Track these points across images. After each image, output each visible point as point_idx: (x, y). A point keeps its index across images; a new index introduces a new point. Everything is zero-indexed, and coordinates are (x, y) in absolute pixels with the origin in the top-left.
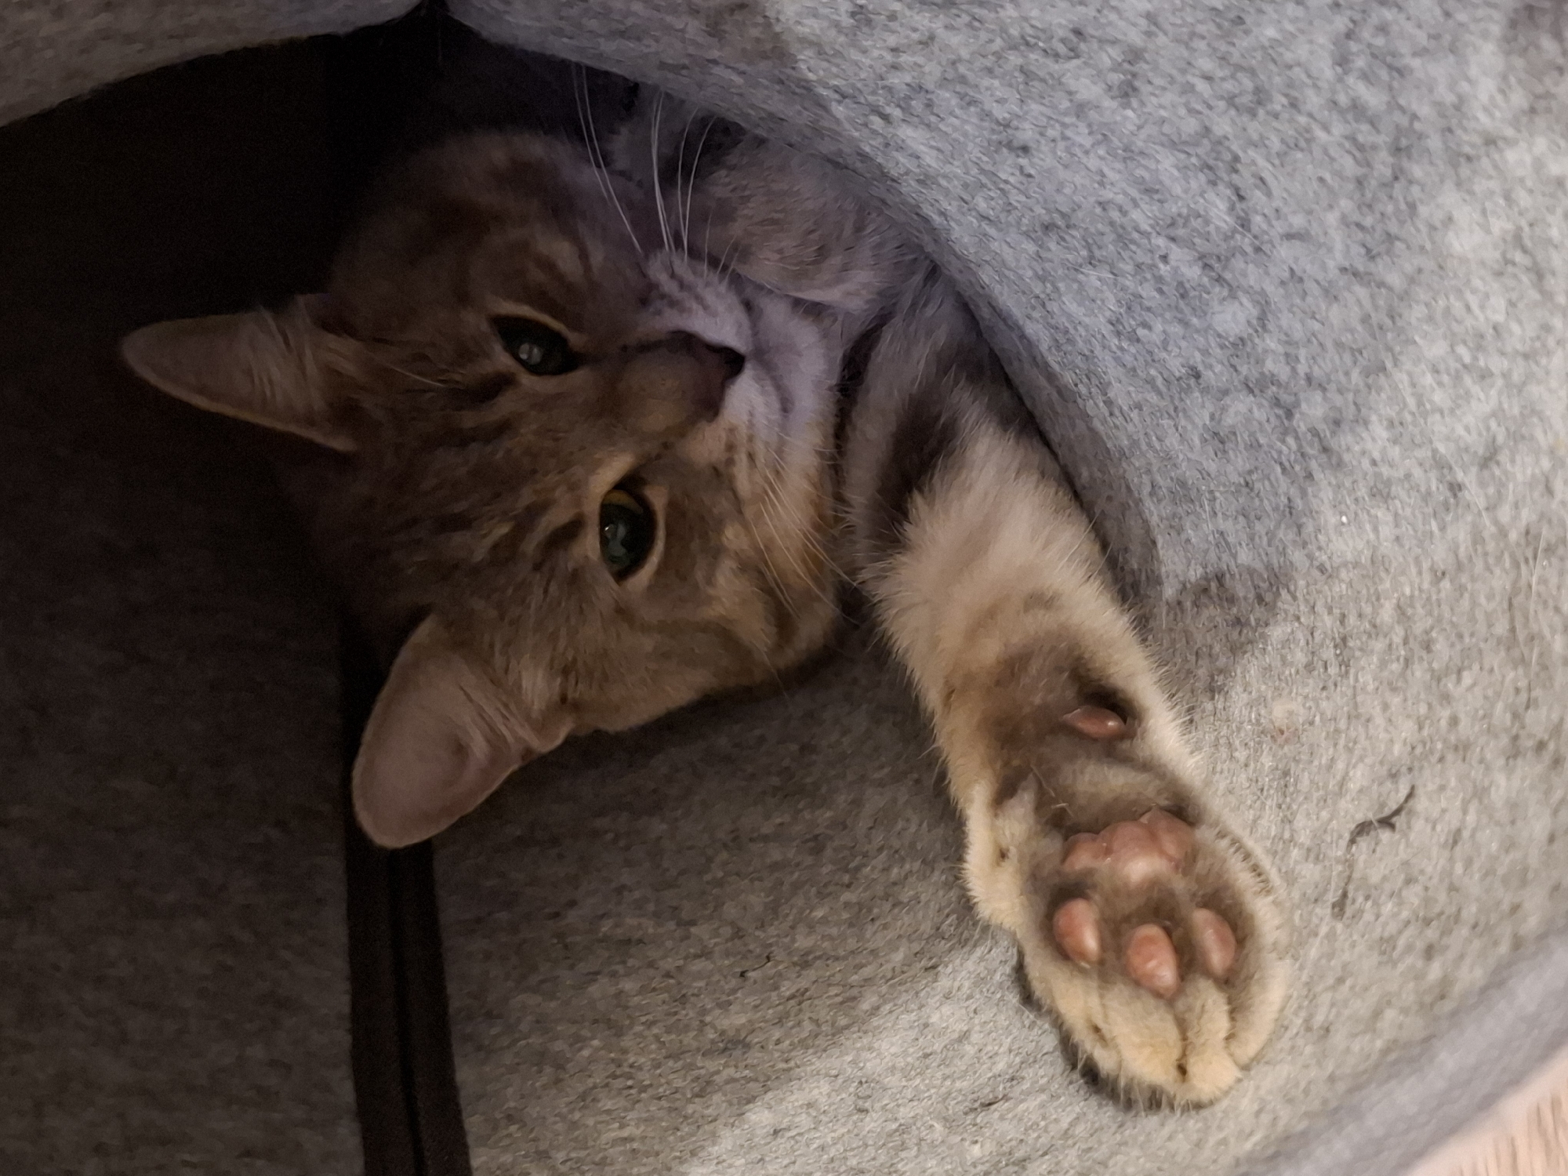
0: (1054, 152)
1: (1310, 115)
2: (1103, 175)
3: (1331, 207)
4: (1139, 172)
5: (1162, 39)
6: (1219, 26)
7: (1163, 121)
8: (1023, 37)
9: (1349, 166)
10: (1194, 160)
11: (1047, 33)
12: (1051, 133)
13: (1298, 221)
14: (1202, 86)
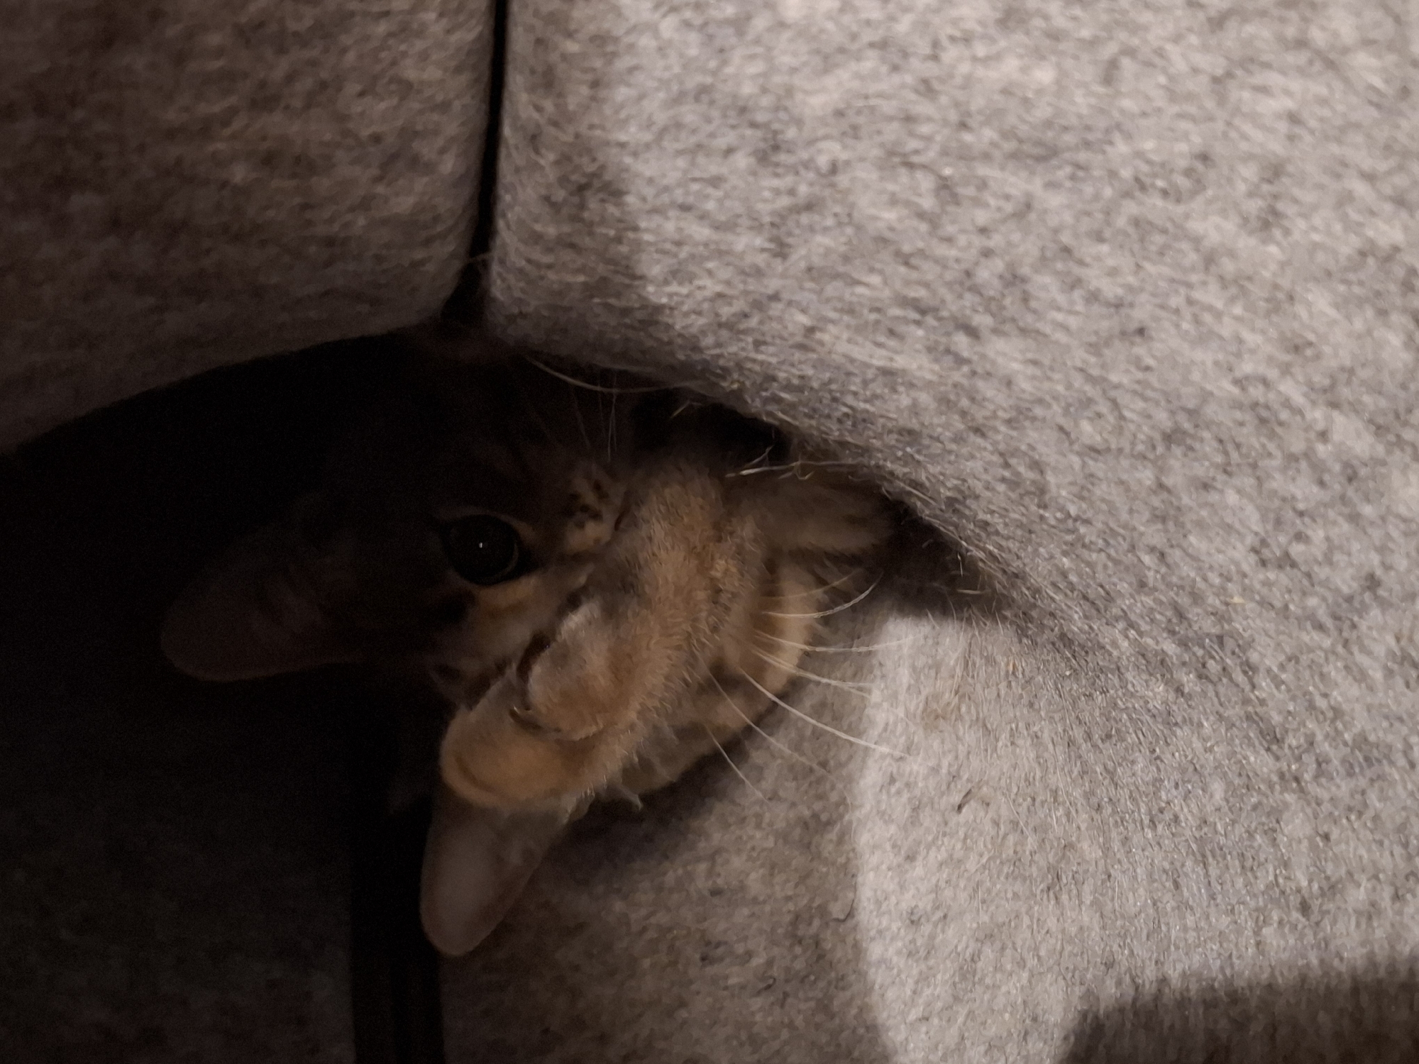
0: (1177, 326)
2: (1240, 341)
5: (1307, 141)
7: (1315, 246)
8: (1137, 180)
10: (1357, 290)
12: (1173, 301)
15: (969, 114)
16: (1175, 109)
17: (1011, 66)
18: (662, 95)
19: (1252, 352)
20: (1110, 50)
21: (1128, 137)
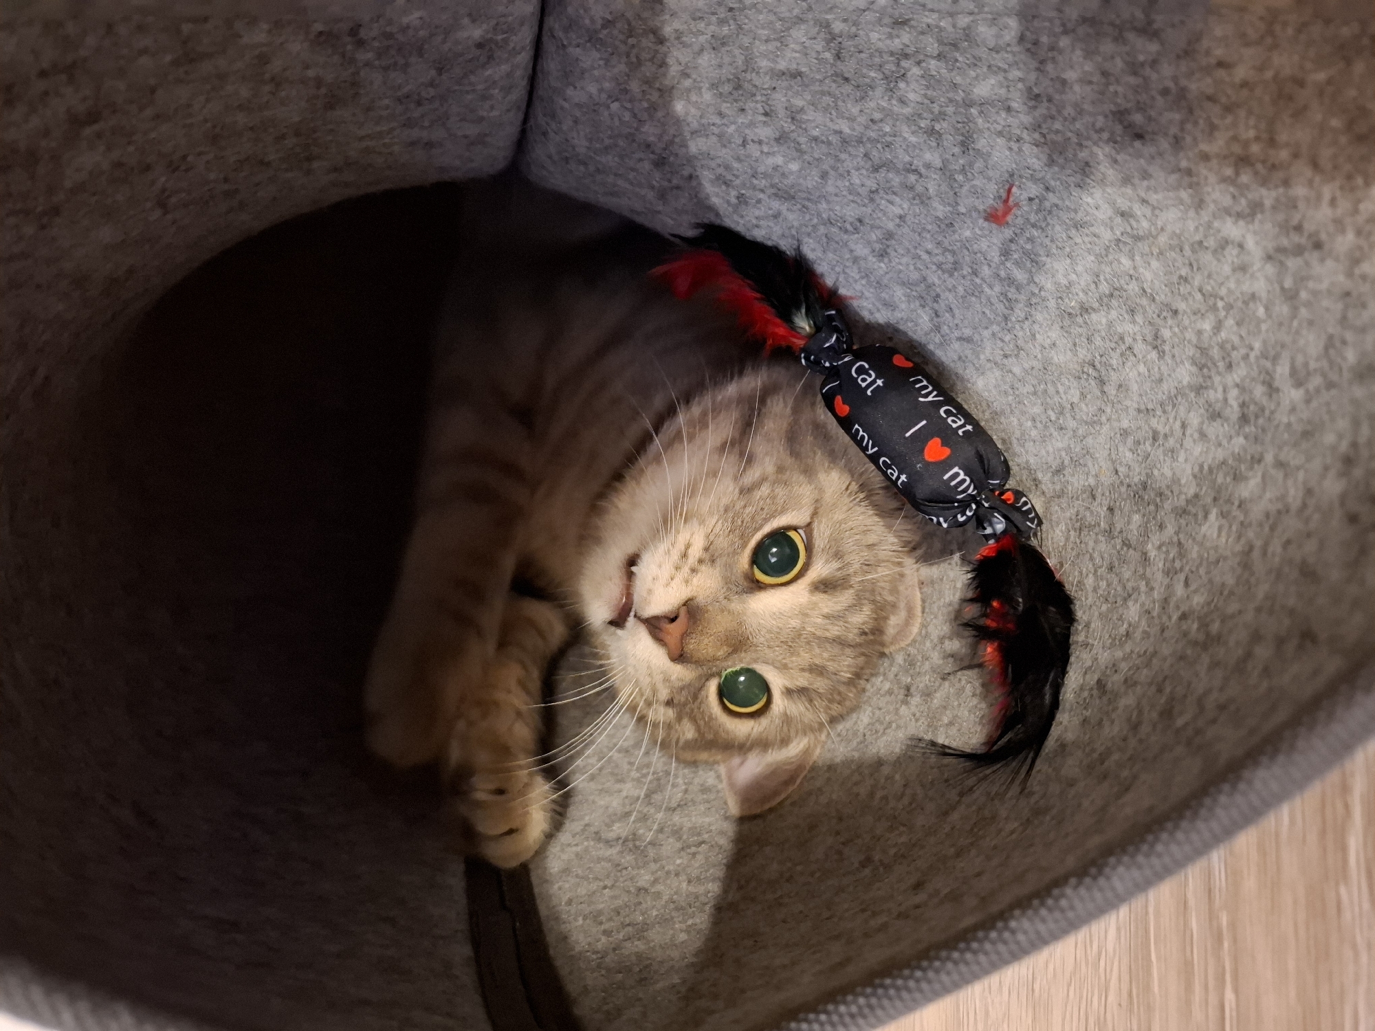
2: (863, 293)
3: (987, 328)
4: (883, 295)
5: (906, 230)
6: (939, 227)
7: (900, 271)
9: (1000, 308)
10: (914, 293)
12: (837, 269)
13: (967, 332)
16: (851, 197)
19: (867, 299)
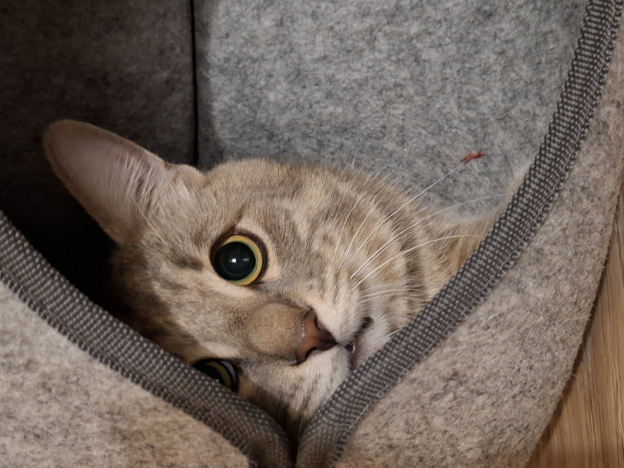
1: (455, 127)
8: (368, 135)
11: (375, 131)
14: (423, 132)
15: (322, 122)
17: (331, 109)
18: (240, 125)
20: (355, 102)
21: (364, 124)
